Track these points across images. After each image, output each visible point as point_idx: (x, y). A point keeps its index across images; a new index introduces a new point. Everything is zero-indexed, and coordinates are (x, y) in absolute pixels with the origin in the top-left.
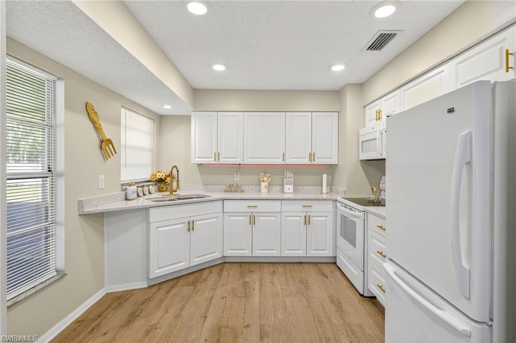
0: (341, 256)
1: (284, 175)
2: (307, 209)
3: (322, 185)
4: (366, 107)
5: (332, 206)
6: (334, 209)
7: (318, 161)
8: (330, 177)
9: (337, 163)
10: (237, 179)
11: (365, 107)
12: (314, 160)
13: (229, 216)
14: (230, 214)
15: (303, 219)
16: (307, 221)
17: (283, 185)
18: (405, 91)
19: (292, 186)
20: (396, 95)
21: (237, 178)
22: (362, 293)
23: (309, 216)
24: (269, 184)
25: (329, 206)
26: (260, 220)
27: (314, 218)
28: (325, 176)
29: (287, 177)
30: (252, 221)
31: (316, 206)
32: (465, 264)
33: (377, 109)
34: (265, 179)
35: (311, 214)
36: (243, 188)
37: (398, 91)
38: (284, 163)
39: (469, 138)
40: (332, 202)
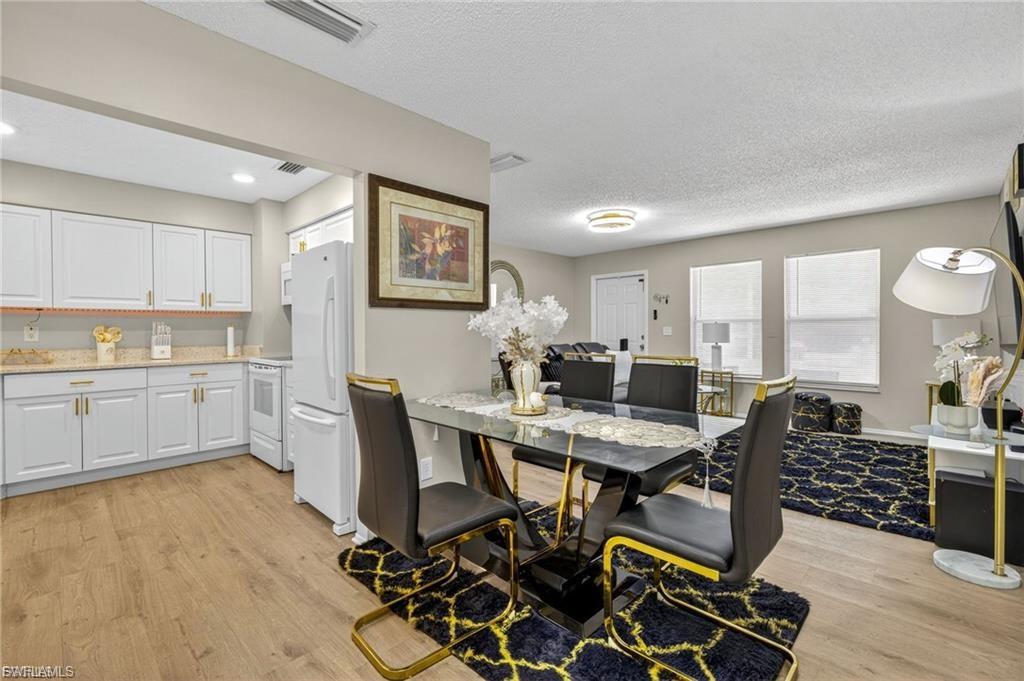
0: (257, 440)
1: (151, 329)
2: (200, 379)
3: (226, 345)
4: (292, 235)
5: (241, 371)
6: (245, 376)
7: (217, 307)
8: (241, 332)
9: (249, 310)
10: (31, 338)
11: (288, 234)
12: (210, 305)
13: (20, 405)
14: (20, 402)
15: (191, 394)
16: (199, 397)
17: (149, 348)
18: (327, 225)
19: (169, 347)
20: (318, 229)
21: (31, 336)
22: (279, 469)
23: (202, 390)
24: (118, 346)
25: (237, 372)
26: (98, 406)
27: (212, 392)
28: (230, 330)
29: (159, 331)
30: (82, 407)
31: (215, 374)
32: (332, 375)
33: (302, 239)
34: (108, 336)
35: (205, 386)
36: (50, 357)
37: (319, 225)
38: (150, 308)
39: (331, 281)
40: (241, 365)
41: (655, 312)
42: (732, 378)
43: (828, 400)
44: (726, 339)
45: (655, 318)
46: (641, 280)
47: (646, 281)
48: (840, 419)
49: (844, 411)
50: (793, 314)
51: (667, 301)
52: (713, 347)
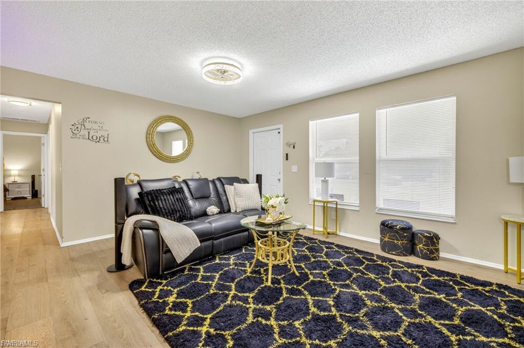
41: (287, 154)
42: (337, 204)
43: (410, 228)
44: (331, 175)
45: (287, 159)
46: (279, 133)
47: (281, 133)
48: (421, 246)
49: (424, 239)
50: (384, 156)
51: (294, 147)
52: (322, 181)
